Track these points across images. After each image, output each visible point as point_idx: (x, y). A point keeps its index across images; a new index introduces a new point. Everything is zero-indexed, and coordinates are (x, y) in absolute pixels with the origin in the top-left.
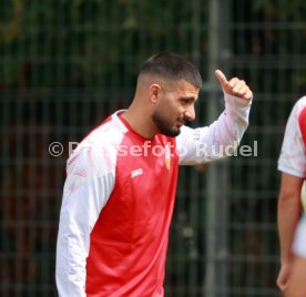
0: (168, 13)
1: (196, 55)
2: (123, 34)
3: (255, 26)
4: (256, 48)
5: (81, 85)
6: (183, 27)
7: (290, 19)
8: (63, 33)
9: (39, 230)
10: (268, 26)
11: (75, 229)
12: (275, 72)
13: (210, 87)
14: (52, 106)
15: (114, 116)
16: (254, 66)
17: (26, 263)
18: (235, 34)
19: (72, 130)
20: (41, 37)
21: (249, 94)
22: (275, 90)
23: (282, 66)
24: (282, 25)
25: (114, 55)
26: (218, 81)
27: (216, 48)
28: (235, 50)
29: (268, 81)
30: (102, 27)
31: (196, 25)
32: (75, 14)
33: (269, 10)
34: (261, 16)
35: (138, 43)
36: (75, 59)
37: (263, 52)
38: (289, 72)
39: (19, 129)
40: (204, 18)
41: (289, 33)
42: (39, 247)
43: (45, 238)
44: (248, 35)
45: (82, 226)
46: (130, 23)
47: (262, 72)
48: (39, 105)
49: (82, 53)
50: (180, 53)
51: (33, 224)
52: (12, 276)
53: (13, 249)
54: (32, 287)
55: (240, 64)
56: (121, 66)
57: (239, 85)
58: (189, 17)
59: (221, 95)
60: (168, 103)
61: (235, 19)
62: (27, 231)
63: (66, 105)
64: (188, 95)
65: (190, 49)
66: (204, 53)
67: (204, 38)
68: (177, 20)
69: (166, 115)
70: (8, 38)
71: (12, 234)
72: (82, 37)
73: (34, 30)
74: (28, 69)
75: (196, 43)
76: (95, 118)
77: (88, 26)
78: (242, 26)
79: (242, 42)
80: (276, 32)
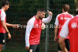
0: (41, 3)
1: (45, 8)
2: (35, 5)
3: (53, 5)
4: (53, 8)
5: (29, 12)
6: (43, 5)
7: (58, 4)
8: (27, 5)
9: (23, 32)
10: (55, 5)
11: (28, 32)
12: (56, 11)
13: (47, 13)
14: (26, 15)
15: (34, 17)
16: (53, 10)
17: (22, 36)
18: (50, 6)
19: (28, 18)
20: (24, 6)
22: (55, 13)
23: (56, 10)
24: (57, 5)
25: (34, 8)
27: (48, 7)
28: (50, 8)
30: (32, 4)
31: (45, 5)
32: (29, 3)
33: (55, 3)
34: (54, 3)
35: (37, 7)
36: (29, 9)
37: (54, 8)
38: (57, 11)
39: (21, 18)
40: (46, 4)
41: (58, 6)
43: (24, 33)
44: (52, 6)
45: (29, 31)
46: (36, 4)
47: (54, 11)
48: (24, 15)
49: (30, 8)
50: (43, 8)
51: (23, 31)
52: (20, 38)
53: (20, 34)
54: (22, 39)
55: (51, 10)
56: (35, 10)
58: (44, 3)
59: (48, 14)
61: (50, 4)
62: (22, 32)
63: (27, 15)
64: (44, 14)
65: (44, 8)
66: (46, 8)
68: (43, 4)
70: (20, 6)
71: (20, 32)
72: (30, 6)
73: (23, 5)
74: (22, 10)
75: (45, 7)
76: (31, 17)
77: (31, 4)
78: (51, 5)
79: (51, 7)
80: (56, 6)
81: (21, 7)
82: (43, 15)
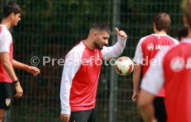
0: (100, 9)
1: (109, 23)
2: (85, 16)
3: (128, 14)
4: (129, 21)
5: (71, 32)
6: (105, 14)
7: (140, 12)
8: (65, 15)
9: (56, 79)
10: (133, 14)
12: (134, 29)
13: (113, 33)
14: (61, 38)
15: (81, 42)
16: (128, 27)
17: (51, 90)
18: (122, 16)
19: (67, 47)
20: (58, 16)
21: (126, 36)
22: (134, 35)
23: (137, 27)
24: (137, 14)
25: (82, 23)
26: (116, 31)
27: (115, 21)
28: (122, 21)
29: (132, 32)
30: (78, 13)
31: (109, 13)
32: (69, 8)
33: (133, 9)
34: (130, 11)
35: (90, 19)
36: (69, 23)
37: (131, 22)
38: (139, 29)
39: (50, 46)
40: (112, 11)
41: (140, 16)
42: (55, 84)
43: (57, 82)
44: (126, 17)
46: (87, 12)
47: (130, 29)
48: (57, 38)
49: (71, 21)
50: (103, 22)
51: (53, 77)
52: (46, 94)
53: (47, 85)
54: (53, 98)
55: (123, 26)
56: (84, 26)
57: (123, 33)
58: (107, 11)
59: (117, 36)
60: (99, 38)
61: (122, 11)
62: (51, 79)
63: (66, 39)
64: (106, 36)
65: (106, 20)
66: (111, 22)
67: (111, 17)
68: (103, 11)
69: (98, 42)
70: (47, 16)
71: (47, 80)
72: (71, 16)
73: (55, 13)
74: (53, 27)
75: (109, 19)
76: (75, 43)
77: (73, 13)
78: (124, 14)
79: (124, 19)
80: (135, 16)
81: (49, 19)
82: (105, 38)
